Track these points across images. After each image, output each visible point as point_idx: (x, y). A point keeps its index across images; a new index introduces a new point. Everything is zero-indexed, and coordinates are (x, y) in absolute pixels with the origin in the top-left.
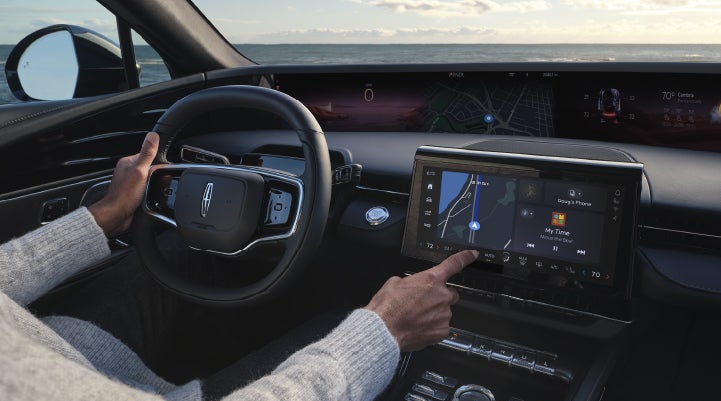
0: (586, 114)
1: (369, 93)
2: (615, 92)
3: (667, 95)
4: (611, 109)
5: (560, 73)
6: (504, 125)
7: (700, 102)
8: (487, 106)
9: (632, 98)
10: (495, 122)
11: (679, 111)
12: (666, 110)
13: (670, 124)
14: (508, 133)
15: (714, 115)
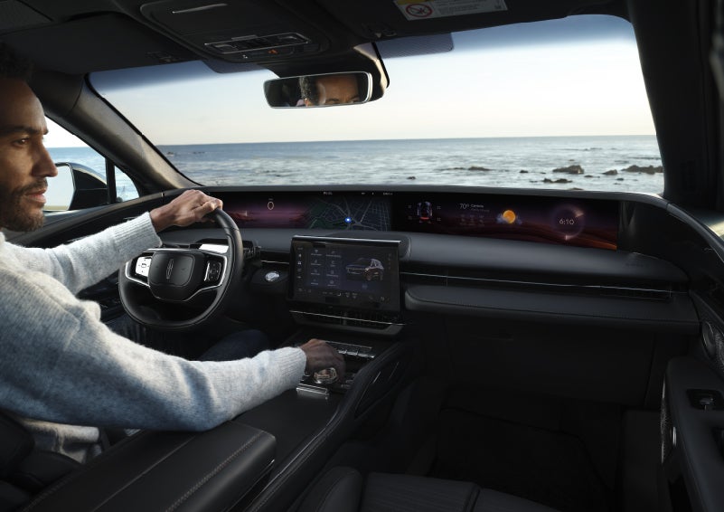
0: (410, 218)
1: (271, 205)
2: (429, 204)
3: (463, 206)
4: (426, 215)
5: (393, 192)
6: (358, 224)
7: (488, 211)
8: (347, 213)
9: (439, 208)
10: (352, 222)
11: (472, 216)
12: (463, 216)
13: (465, 224)
14: (361, 228)
15: (499, 219)
